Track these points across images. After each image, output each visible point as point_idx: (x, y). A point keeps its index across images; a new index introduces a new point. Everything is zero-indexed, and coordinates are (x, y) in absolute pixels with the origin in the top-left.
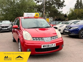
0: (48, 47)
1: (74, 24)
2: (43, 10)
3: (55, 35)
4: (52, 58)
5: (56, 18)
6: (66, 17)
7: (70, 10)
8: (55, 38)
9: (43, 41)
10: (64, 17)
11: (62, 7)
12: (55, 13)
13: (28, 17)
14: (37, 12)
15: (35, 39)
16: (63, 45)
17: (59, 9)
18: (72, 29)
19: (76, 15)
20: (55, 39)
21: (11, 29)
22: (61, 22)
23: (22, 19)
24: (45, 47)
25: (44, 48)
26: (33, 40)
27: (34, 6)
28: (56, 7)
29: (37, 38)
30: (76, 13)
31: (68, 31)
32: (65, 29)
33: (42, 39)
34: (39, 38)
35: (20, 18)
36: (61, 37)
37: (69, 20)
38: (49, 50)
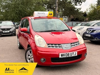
0: (68, 56)
1: (97, 25)
2: (56, 7)
3: (76, 41)
4: (72, 71)
5: (72, 17)
6: (86, 16)
7: (90, 7)
8: (76, 45)
9: (61, 48)
10: (83, 17)
11: (80, 3)
12: (71, 10)
13: (39, 17)
14: (47, 9)
15: (50, 45)
16: (86, 54)
17: (77, 5)
18: (95, 32)
19: (99, 13)
20: (76, 46)
21: (14, 32)
22: (80, 23)
23: (32, 20)
24: (64, 57)
25: (62, 57)
26: (49, 46)
27: (44, 1)
28: (72, 3)
29: (53, 45)
30: (99, 11)
32: (86, 33)
33: (60, 46)
34: (55, 45)
35: (30, 18)
36: (84, 44)
37: (90, 20)
38: (69, 60)
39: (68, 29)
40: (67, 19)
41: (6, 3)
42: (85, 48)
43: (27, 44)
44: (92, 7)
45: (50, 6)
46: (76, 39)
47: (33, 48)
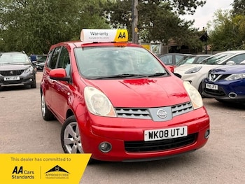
0: (164, 138)
1: (233, 62)
2: (133, 17)
3: (184, 100)
4: (175, 173)
5: (172, 42)
6: (206, 41)
7: (215, 18)
8: (185, 109)
9: (148, 117)
10: (200, 41)
11: (193, 9)
12: (171, 26)
13: (95, 43)
14: (112, 22)
15: (122, 111)
16: (209, 131)
17: (184, 13)
18: (229, 80)
19: (237, 33)
20: (183, 112)
21: (31, 80)
22: (191, 57)
23: (76, 50)
24: (156, 139)
25: (151, 139)
26: (119, 114)
27: (103, 4)
28: (172, 9)
29: (128, 110)
30: (238, 27)
31: (216, 88)
32: (206, 81)
33: (146, 112)
34: (135, 110)
36: (203, 107)
37: (216, 49)
38: (167, 148)
39: (163, 71)
40: (159, 48)
41: (11, 7)
42: (207, 119)
43: (66, 107)
44: (221, 18)
45: (118, 14)
46: (185, 95)
47: (82, 118)
